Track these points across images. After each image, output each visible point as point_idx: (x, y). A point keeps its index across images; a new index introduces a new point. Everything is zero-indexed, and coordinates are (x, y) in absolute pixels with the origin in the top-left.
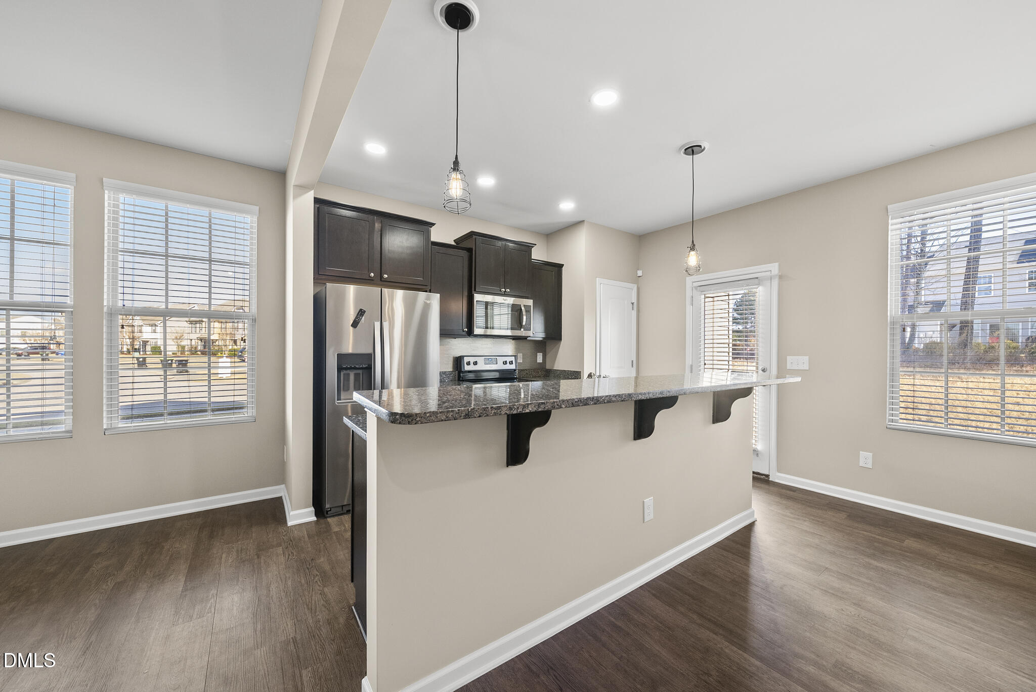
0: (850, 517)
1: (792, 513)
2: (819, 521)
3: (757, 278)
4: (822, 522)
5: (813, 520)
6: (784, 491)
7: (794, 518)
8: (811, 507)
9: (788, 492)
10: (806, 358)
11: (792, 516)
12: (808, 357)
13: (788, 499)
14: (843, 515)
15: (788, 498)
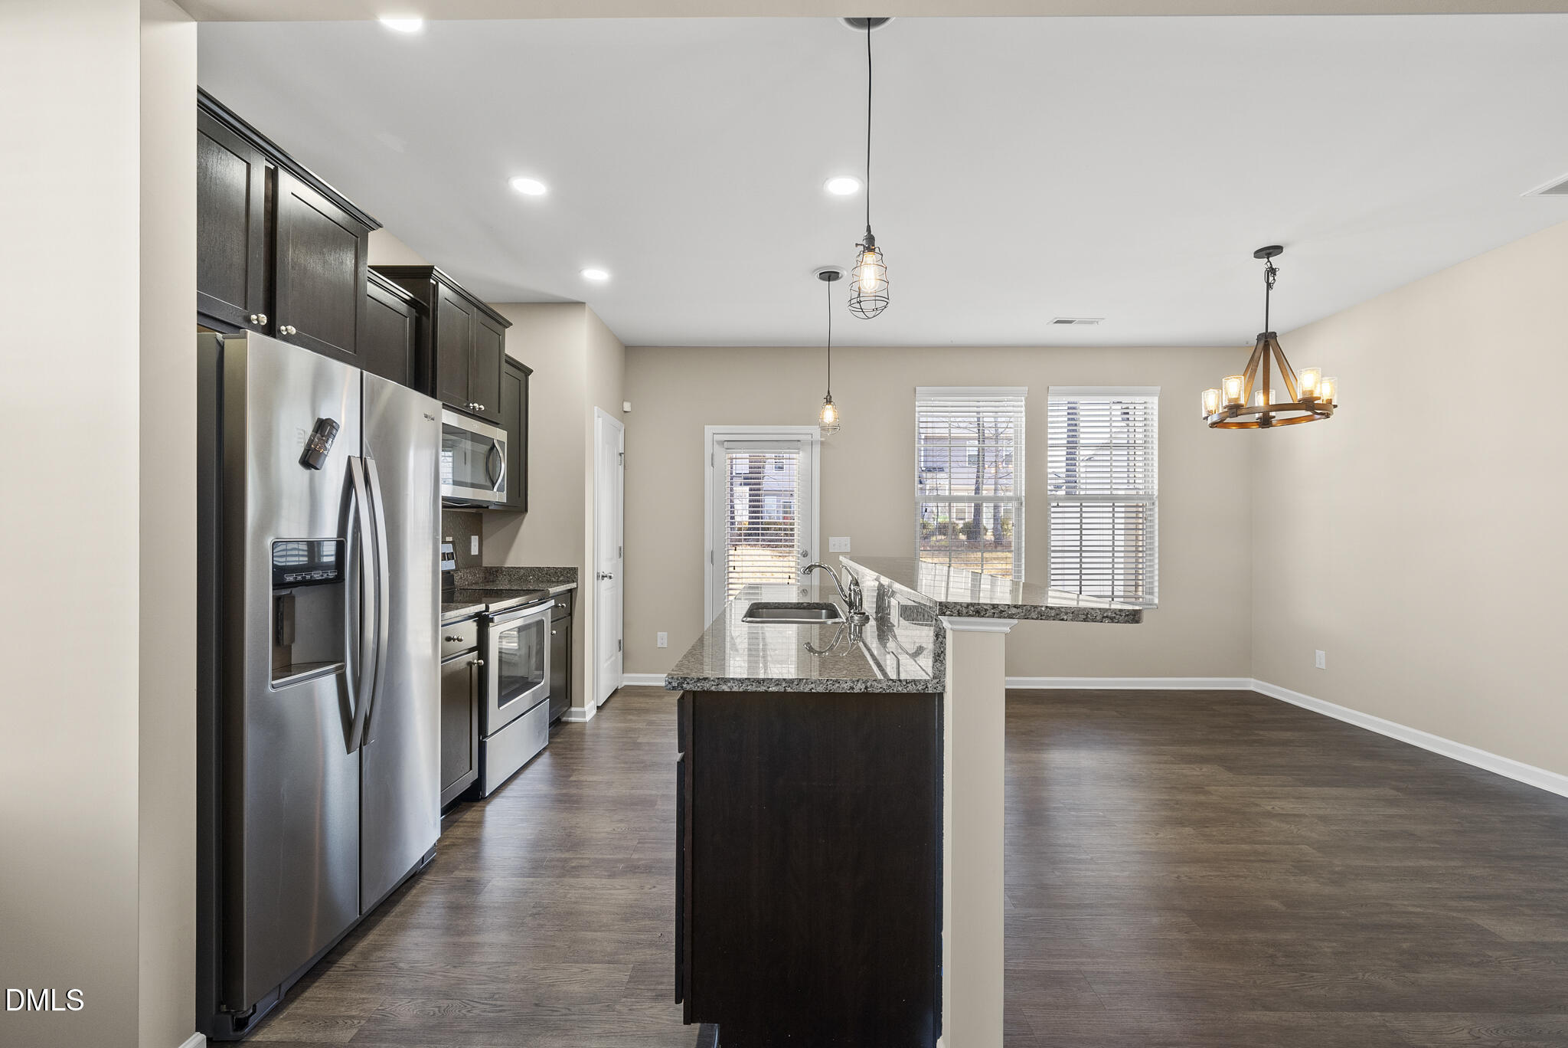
10: (848, 539)
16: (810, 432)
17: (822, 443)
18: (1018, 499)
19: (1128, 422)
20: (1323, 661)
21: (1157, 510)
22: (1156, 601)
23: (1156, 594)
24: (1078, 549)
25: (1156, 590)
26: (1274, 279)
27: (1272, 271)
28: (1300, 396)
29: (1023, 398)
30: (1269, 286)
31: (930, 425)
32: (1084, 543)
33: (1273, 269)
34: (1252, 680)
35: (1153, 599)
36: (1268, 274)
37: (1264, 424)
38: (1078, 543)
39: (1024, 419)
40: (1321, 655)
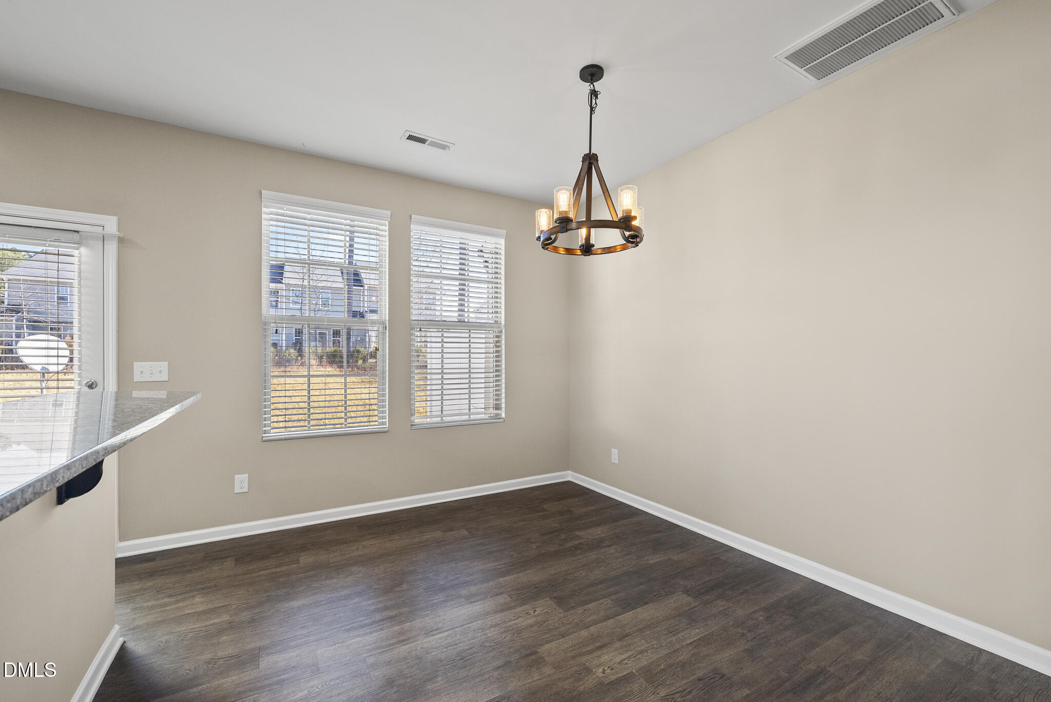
0: (239, 560)
1: (170, 596)
2: (210, 587)
3: (77, 232)
4: (215, 586)
5: (203, 589)
6: (138, 566)
7: (178, 601)
8: (189, 571)
9: (146, 565)
10: (164, 365)
11: (173, 600)
12: (167, 363)
13: (151, 576)
14: (230, 563)
15: (152, 574)
16: (101, 223)
17: (121, 241)
18: (383, 323)
19: (487, 269)
20: (617, 459)
21: (503, 337)
22: (503, 415)
23: (504, 410)
24: (440, 371)
25: (503, 405)
26: (596, 104)
27: (594, 94)
28: (620, 215)
29: (387, 222)
30: (592, 110)
31: (282, 237)
32: (445, 366)
33: (595, 91)
34: (570, 472)
35: (501, 414)
36: (591, 97)
37: (586, 252)
38: (440, 366)
39: (388, 243)
40: (615, 452)
